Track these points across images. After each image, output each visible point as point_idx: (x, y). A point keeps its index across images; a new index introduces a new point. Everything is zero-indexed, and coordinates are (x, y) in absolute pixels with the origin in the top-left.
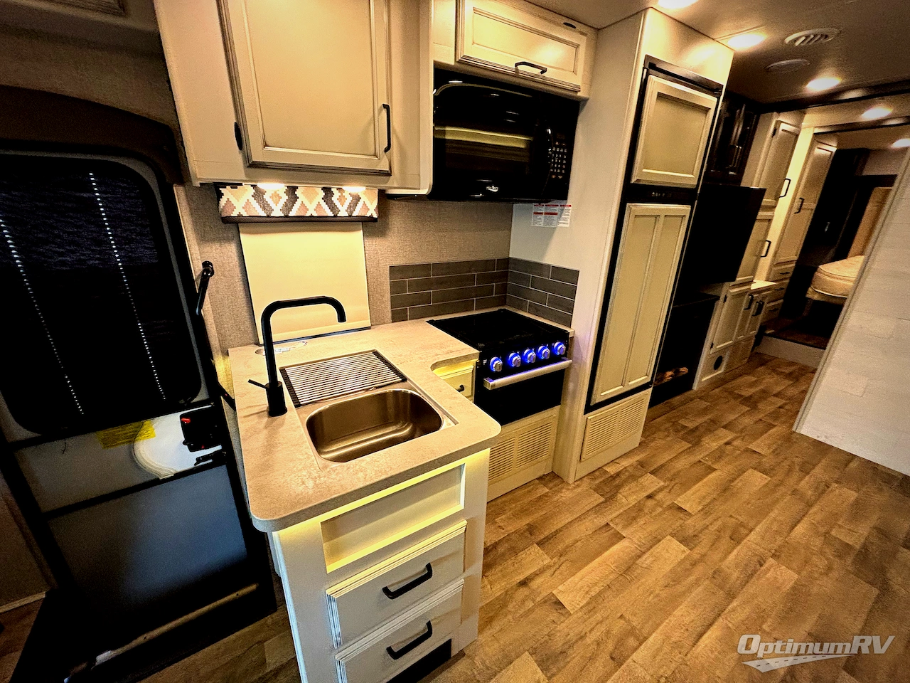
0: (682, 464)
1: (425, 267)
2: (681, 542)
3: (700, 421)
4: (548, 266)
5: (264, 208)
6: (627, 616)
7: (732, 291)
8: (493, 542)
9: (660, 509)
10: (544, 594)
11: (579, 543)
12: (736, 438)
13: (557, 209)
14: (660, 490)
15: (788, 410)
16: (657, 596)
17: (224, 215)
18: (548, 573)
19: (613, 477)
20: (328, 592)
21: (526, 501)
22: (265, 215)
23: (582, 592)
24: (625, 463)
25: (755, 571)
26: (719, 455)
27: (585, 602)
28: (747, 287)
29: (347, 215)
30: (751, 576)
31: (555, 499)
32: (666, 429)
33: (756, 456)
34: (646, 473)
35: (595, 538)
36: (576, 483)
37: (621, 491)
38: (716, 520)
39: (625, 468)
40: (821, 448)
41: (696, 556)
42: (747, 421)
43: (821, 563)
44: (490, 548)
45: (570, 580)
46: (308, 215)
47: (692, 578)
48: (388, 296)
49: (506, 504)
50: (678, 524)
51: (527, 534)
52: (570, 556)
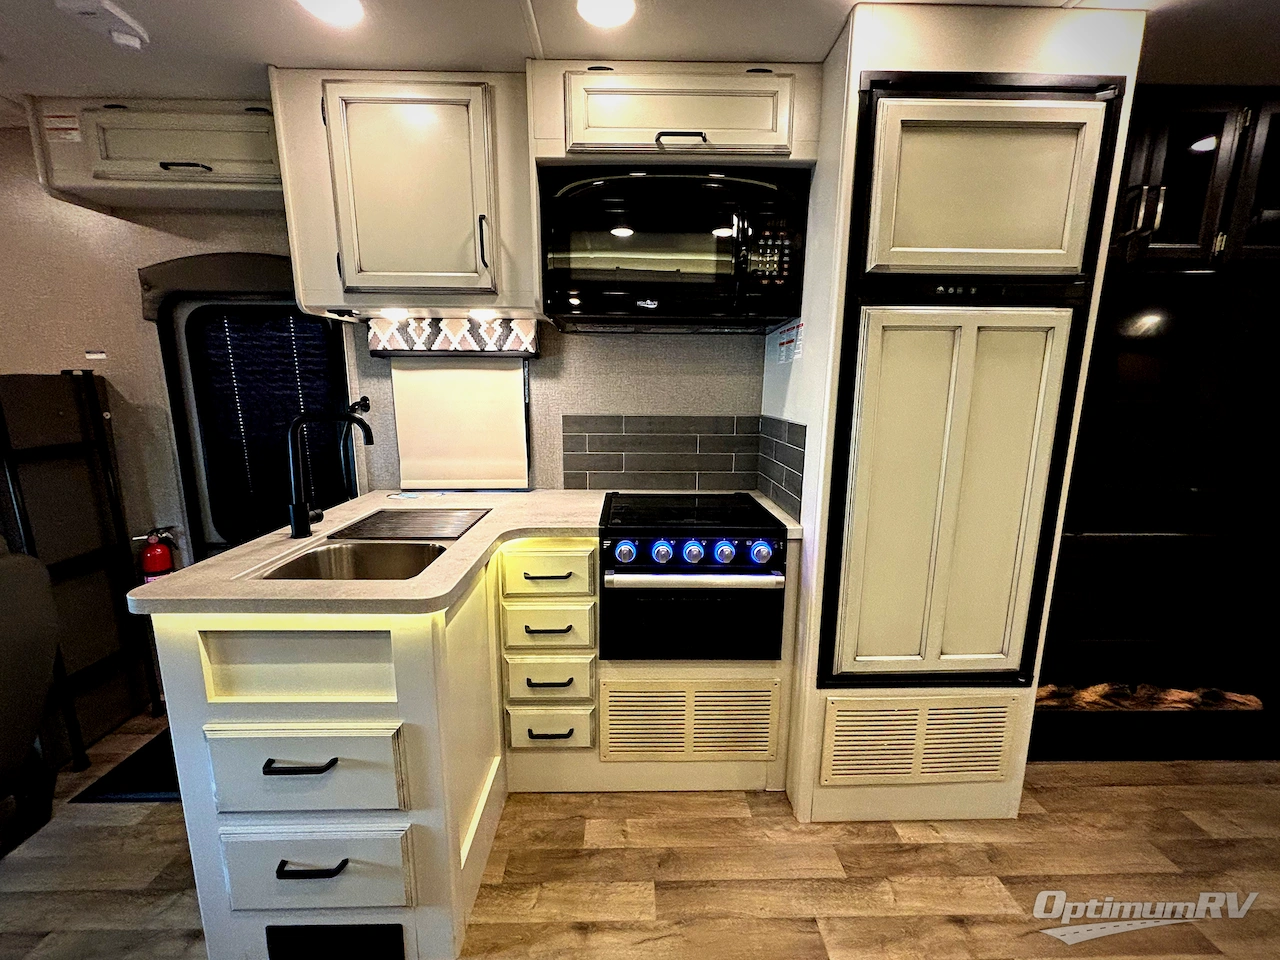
1: (615, 420)
5: (407, 341)
8: (595, 847)
11: (729, 921)
14: (997, 920)
17: (372, 348)
18: (635, 936)
19: (901, 849)
20: (205, 727)
21: (699, 814)
22: (407, 348)
24: (953, 836)
29: (496, 349)
31: (750, 834)
34: (992, 874)
36: (812, 827)
37: (896, 878)
39: (945, 844)
44: (584, 852)
46: (452, 348)
48: (559, 454)
49: (662, 805)
51: (654, 863)
52: (693, 931)
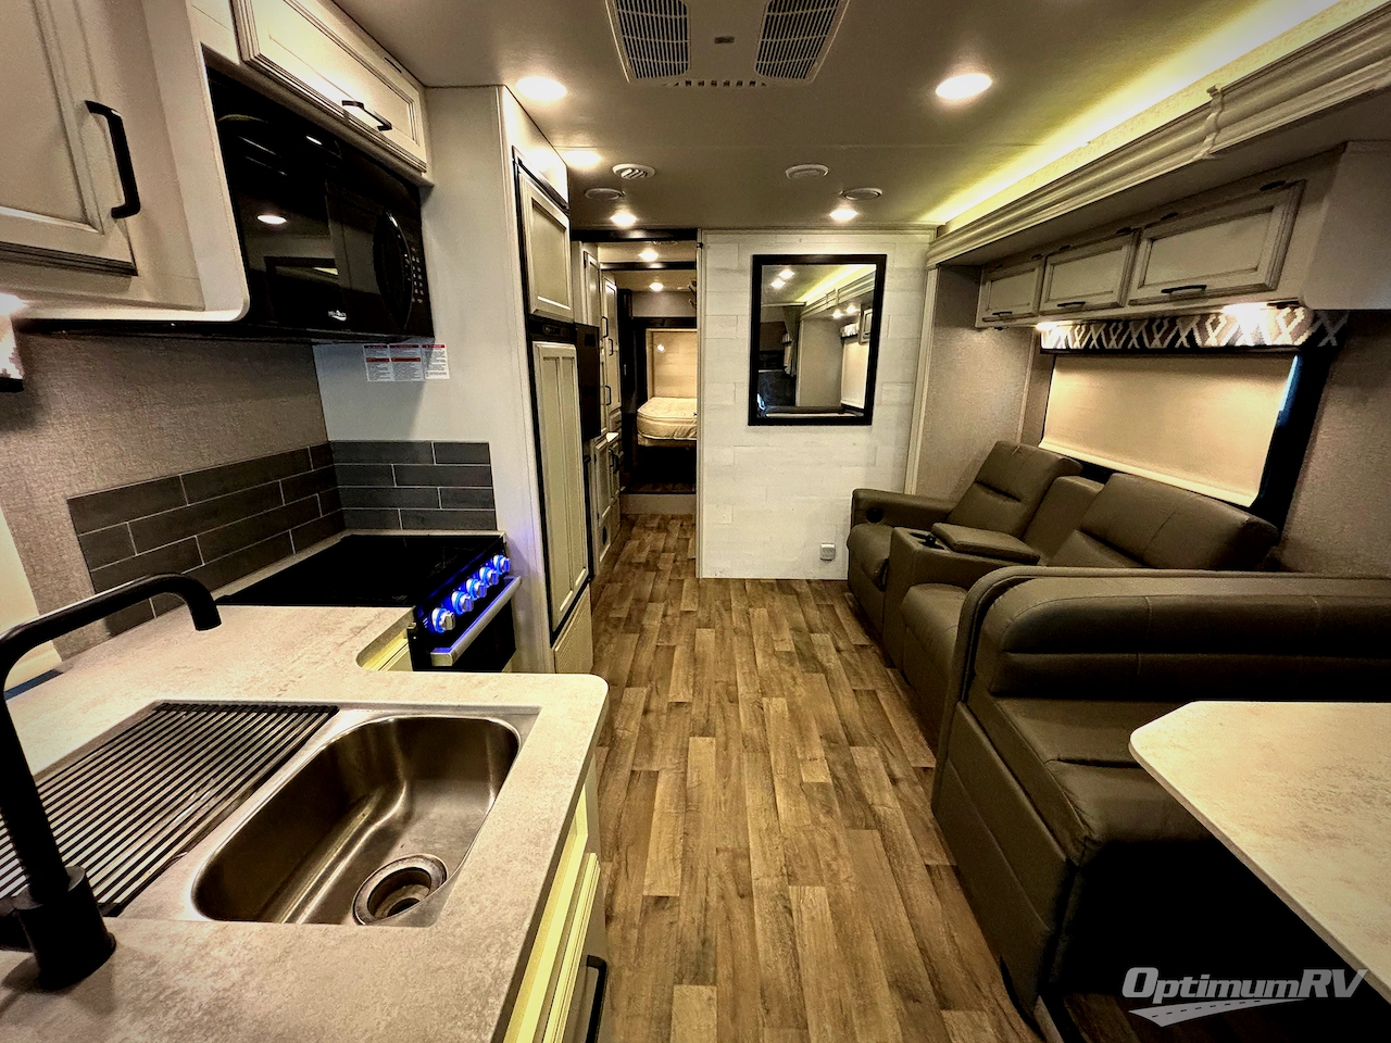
0: (646, 658)
1: (166, 487)
2: (702, 735)
3: (627, 605)
4: (427, 444)
6: (721, 845)
7: (599, 447)
9: (664, 717)
10: (638, 906)
11: (623, 815)
12: (666, 606)
13: (418, 353)
14: (649, 697)
15: (682, 561)
16: (726, 801)
18: (622, 878)
23: (670, 865)
25: (763, 716)
26: (666, 631)
27: (680, 871)
28: (605, 442)
30: (764, 724)
32: (606, 631)
33: (692, 616)
35: (633, 796)
37: (616, 726)
38: (709, 693)
40: (722, 583)
41: (722, 739)
42: (662, 586)
43: (786, 678)
45: (648, 864)
47: (734, 761)
50: (688, 721)
52: (626, 839)
